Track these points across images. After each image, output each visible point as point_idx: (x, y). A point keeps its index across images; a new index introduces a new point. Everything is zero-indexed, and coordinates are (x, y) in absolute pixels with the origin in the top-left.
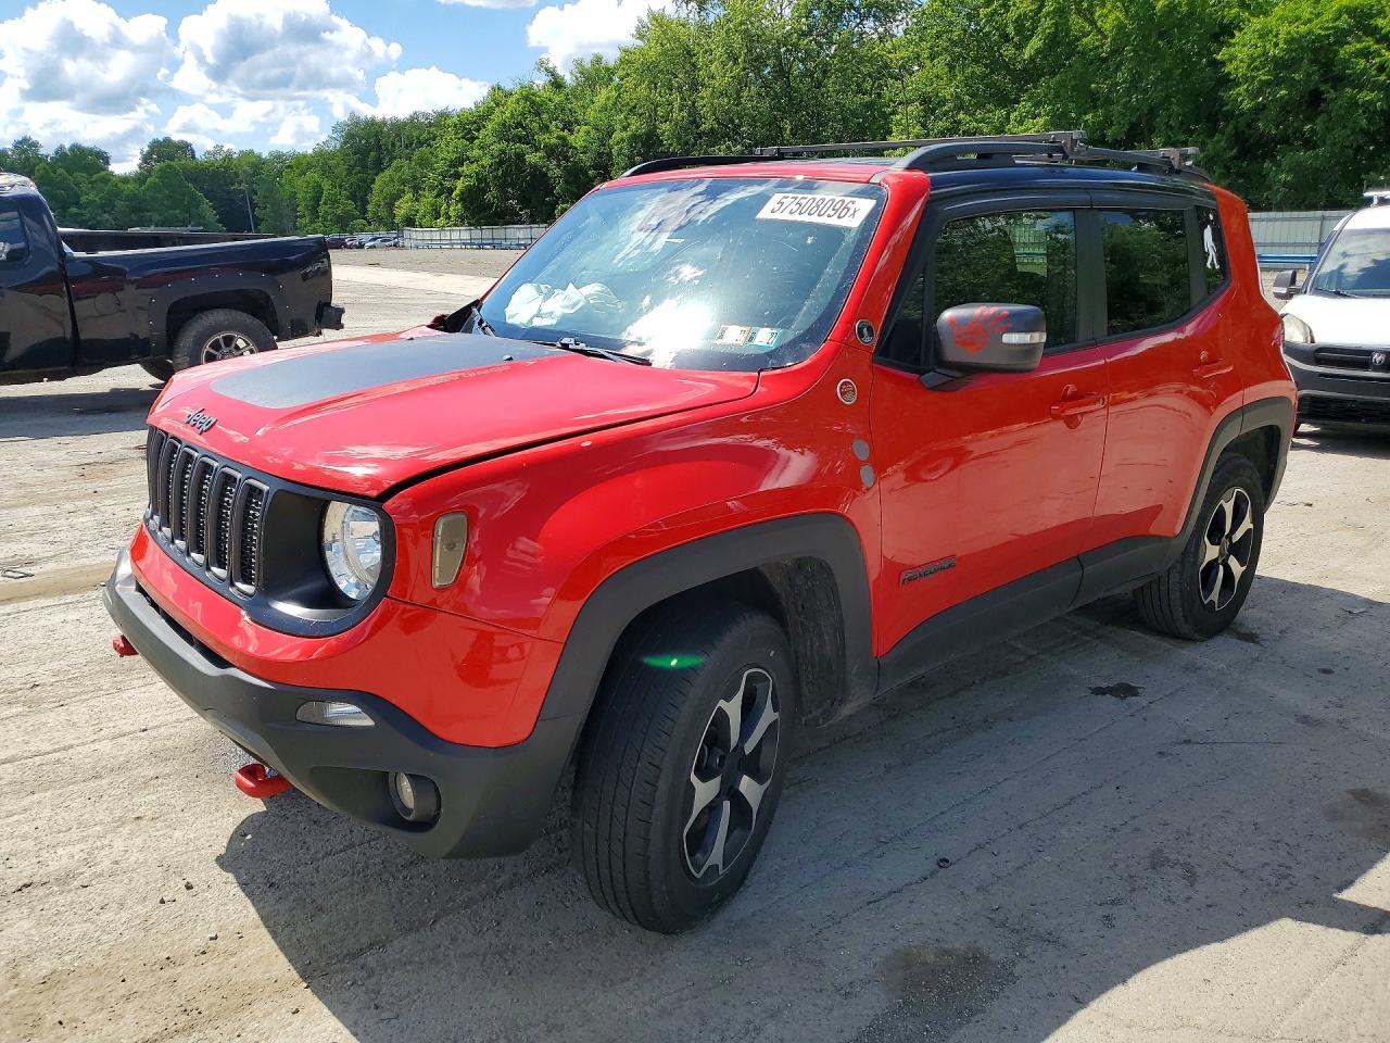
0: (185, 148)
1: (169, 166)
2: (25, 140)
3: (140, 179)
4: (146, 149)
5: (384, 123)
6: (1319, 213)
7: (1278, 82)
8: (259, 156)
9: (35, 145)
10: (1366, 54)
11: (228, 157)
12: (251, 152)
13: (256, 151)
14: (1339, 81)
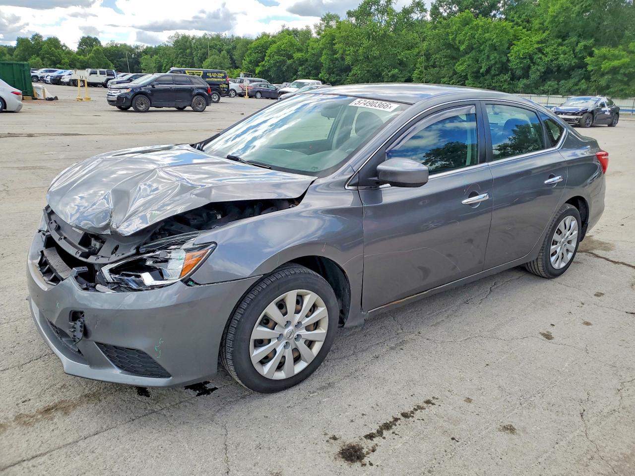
1: (98, 49)
2: (37, 35)
3: (78, 53)
6: (530, 95)
7: (521, 63)
9: (41, 37)
10: (541, 58)
14: (534, 63)
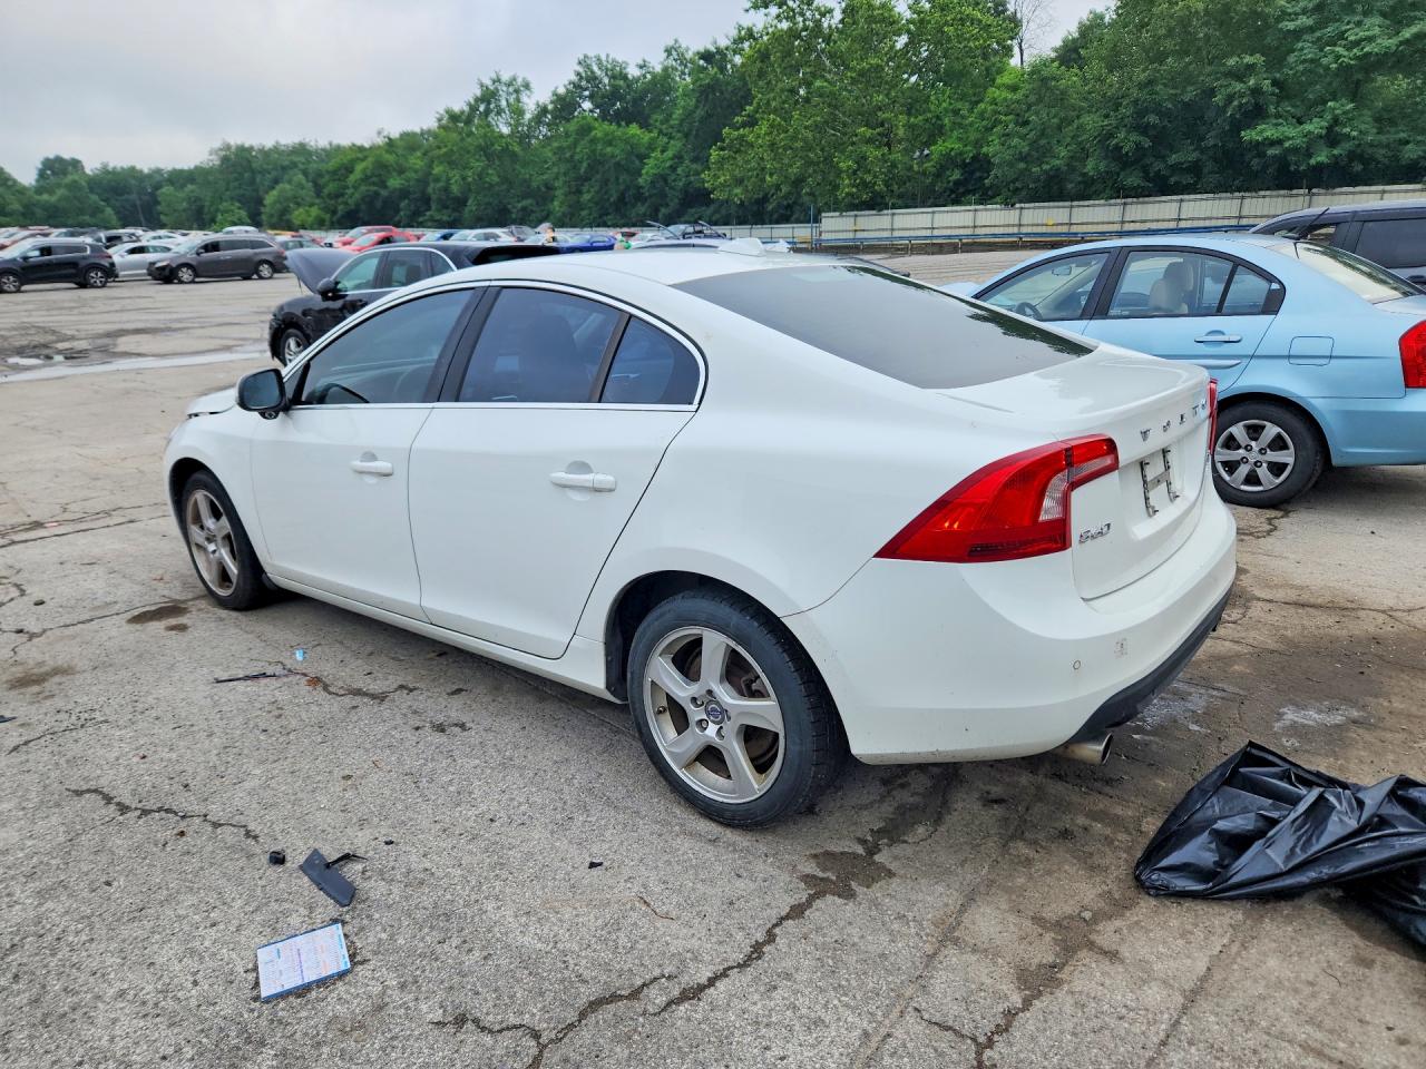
0: (76, 164)
4: (40, 166)
5: (251, 148)
8: (141, 171)
11: (114, 172)
12: (133, 169)
13: (138, 167)
